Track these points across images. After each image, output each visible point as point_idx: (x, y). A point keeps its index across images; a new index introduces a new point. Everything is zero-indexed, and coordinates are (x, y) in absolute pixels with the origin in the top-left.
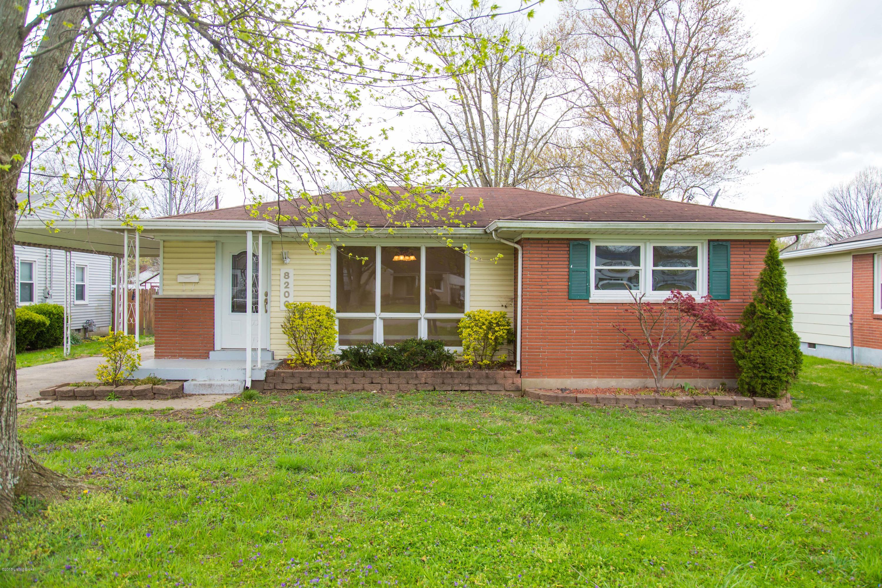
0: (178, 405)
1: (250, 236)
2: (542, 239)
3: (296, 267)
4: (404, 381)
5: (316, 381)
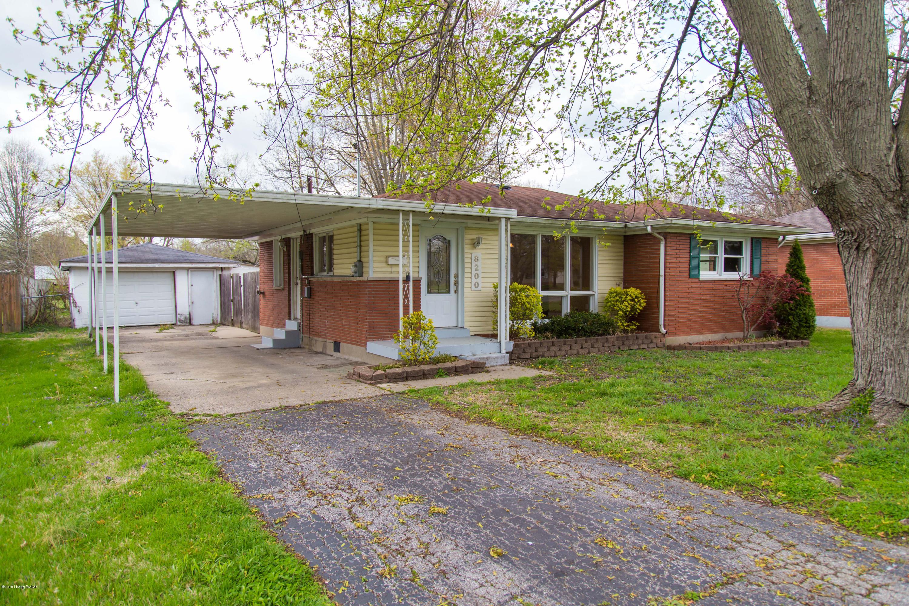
0: (478, 378)
1: (503, 221)
2: (676, 233)
3: (484, 252)
4: (601, 345)
5: (546, 349)
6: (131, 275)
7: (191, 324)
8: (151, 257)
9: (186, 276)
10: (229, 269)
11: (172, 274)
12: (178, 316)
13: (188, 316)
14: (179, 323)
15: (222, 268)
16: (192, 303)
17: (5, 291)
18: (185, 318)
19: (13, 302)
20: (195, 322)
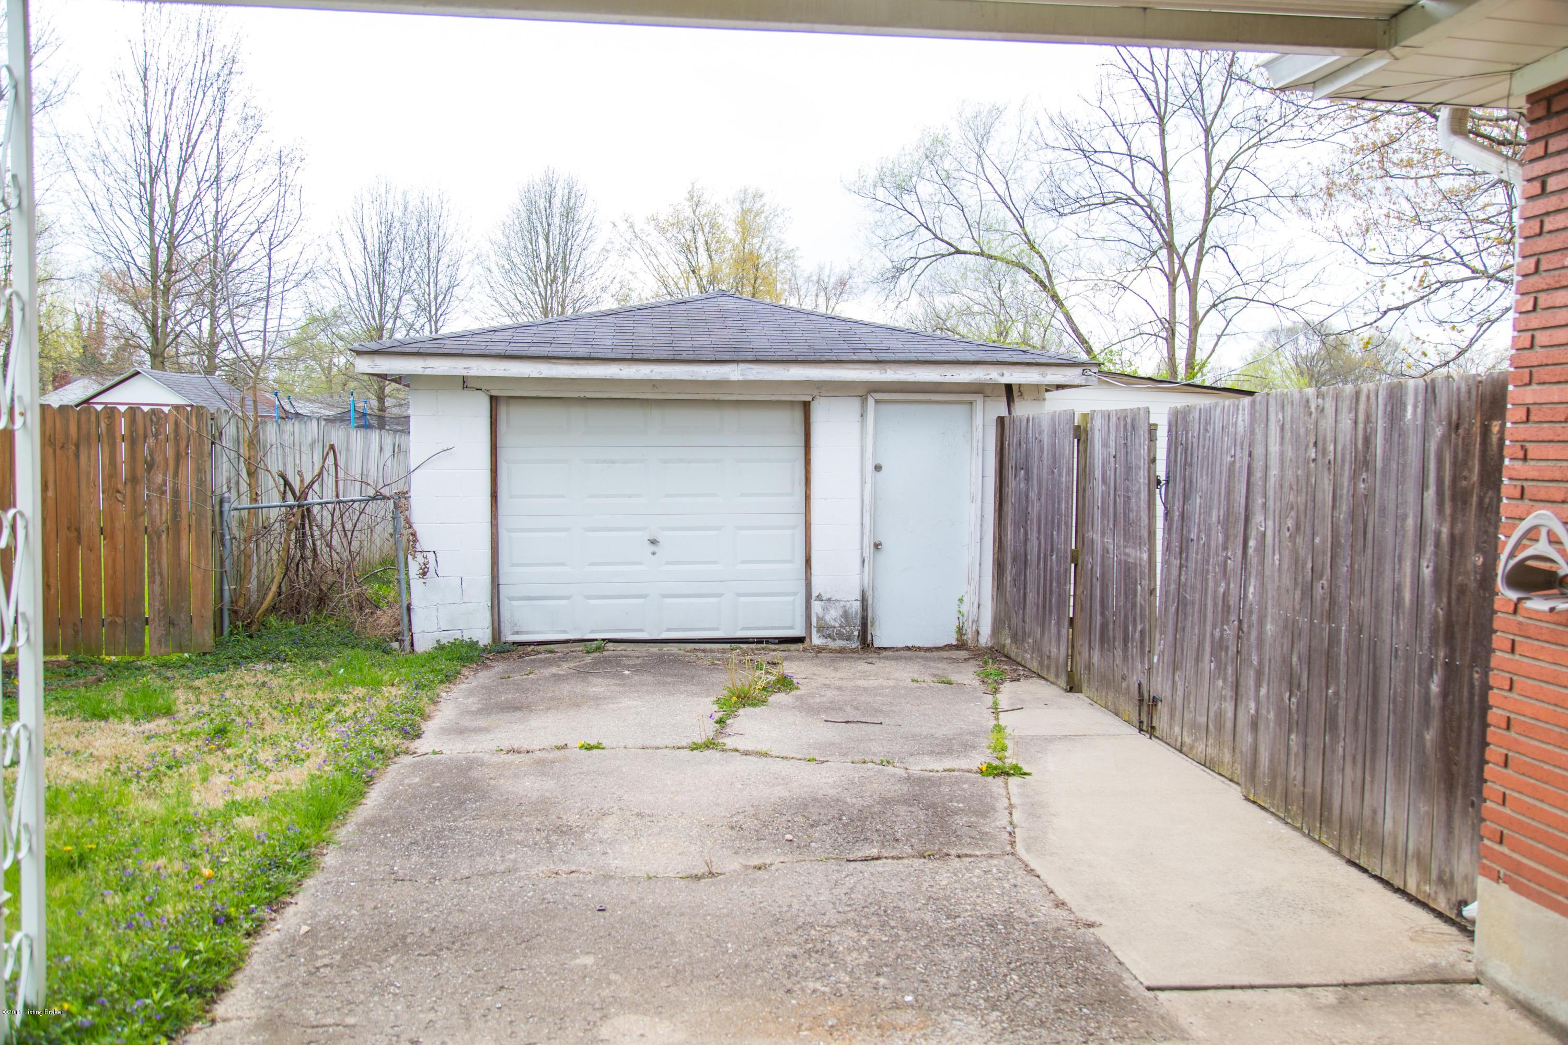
6: (633, 416)
7: (866, 644)
8: (722, 338)
9: (857, 426)
10: (1040, 391)
11: (799, 415)
12: (817, 607)
13: (857, 606)
14: (817, 640)
15: (1009, 388)
16: (877, 546)
17: (159, 479)
18: (846, 615)
19: (184, 524)
20: (883, 636)
